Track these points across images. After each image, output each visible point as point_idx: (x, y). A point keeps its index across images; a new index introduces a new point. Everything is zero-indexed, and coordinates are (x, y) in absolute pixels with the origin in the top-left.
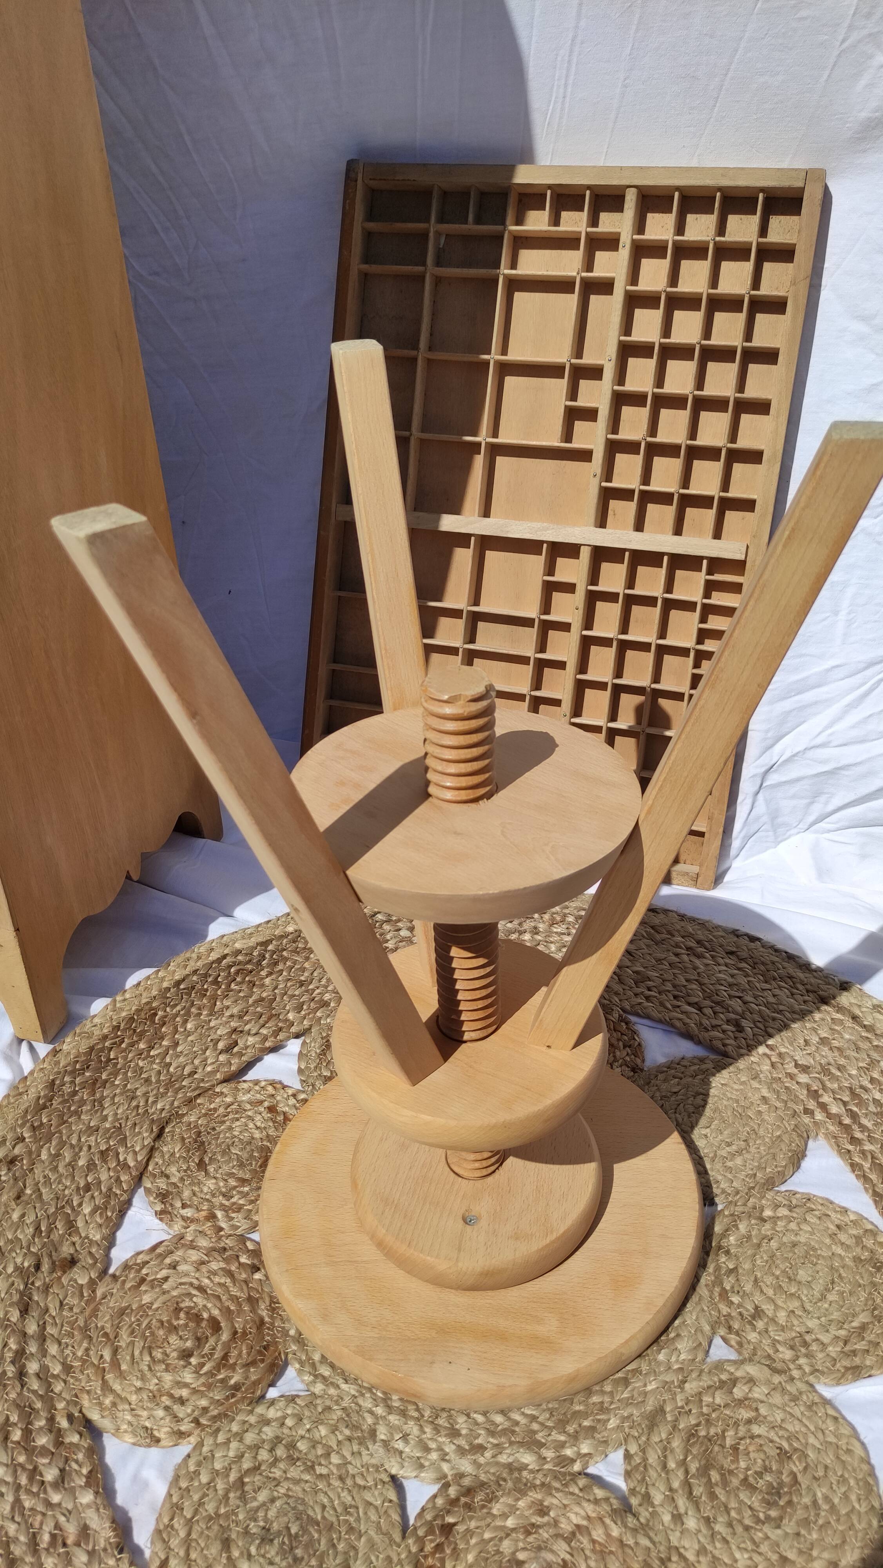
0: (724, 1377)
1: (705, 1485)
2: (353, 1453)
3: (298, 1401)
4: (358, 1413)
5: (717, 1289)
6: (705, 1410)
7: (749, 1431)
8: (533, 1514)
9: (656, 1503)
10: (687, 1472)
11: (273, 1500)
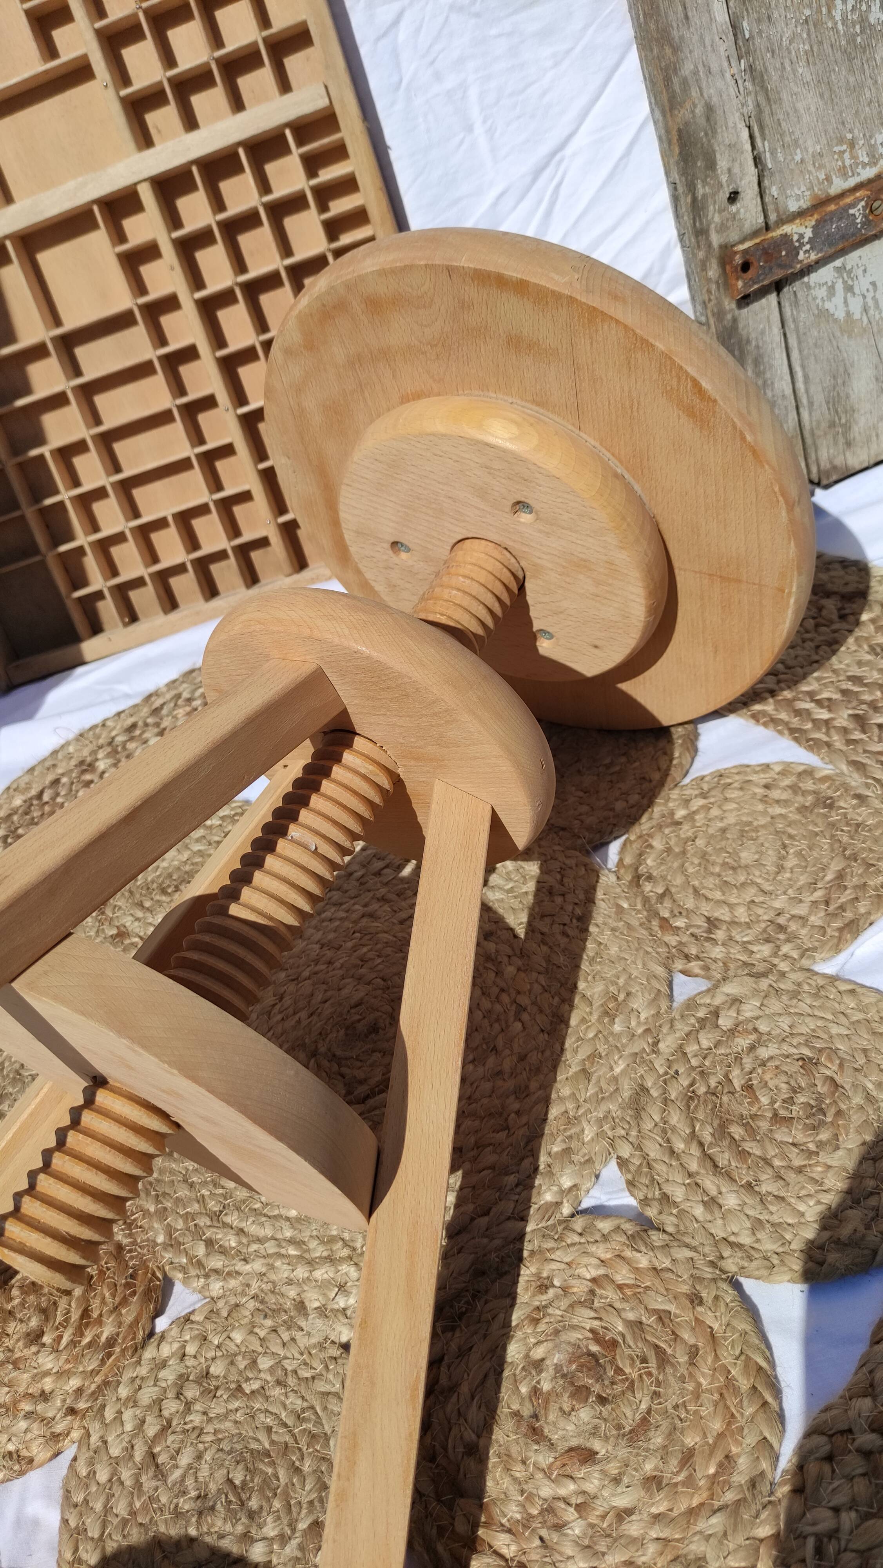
0: (701, 1013)
1: (729, 1147)
2: (284, 1344)
3: (195, 1318)
4: (273, 1292)
5: (655, 923)
6: (694, 1062)
7: (757, 1058)
8: (534, 1295)
9: (678, 1200)
10: (701, 1144)
11: (199, 1457)
